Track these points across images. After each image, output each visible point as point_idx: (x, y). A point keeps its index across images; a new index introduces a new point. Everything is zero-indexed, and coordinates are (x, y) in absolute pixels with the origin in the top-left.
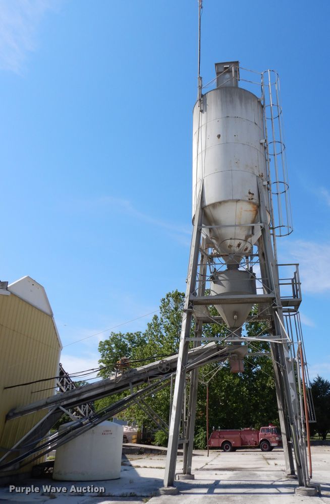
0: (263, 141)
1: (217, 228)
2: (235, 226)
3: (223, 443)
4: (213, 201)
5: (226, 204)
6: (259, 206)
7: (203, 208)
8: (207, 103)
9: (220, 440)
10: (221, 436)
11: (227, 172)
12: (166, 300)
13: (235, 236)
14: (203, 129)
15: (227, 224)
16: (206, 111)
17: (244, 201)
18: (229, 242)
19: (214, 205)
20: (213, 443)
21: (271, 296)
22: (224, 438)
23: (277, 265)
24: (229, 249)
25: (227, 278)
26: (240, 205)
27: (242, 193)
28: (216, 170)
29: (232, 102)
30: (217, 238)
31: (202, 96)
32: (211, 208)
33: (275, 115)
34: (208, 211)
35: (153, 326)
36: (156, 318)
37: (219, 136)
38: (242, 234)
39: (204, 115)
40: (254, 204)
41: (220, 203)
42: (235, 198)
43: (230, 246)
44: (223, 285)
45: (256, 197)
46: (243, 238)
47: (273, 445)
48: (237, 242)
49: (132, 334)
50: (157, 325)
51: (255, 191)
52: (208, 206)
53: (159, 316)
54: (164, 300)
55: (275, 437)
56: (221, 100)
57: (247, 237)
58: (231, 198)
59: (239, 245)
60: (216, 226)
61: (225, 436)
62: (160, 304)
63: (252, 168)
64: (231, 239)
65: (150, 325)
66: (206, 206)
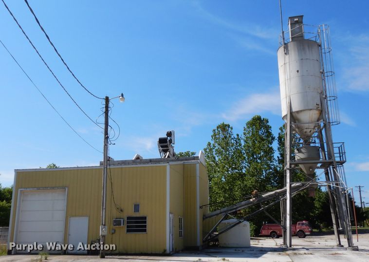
0: (322, 71)
2: (309, 123)
3: (271, 233)
4: (297, 110)
6: (322, 111)
7: (291, 113)
8: (289, 50)
9: (269, 231)
10: (270, 228)
11: (304, 93)
12: (216, 131)
13: (308, 127)
14: (287, 65)
15: (305, 122)
16: (288, 54)
17: (314, 109)
18: (305, 130)
19: (298, 112)
20: (264, 232)
21: (331, 161)
22: (271, 229)
23: (333, 143)
25: (306, 150)
26: (311, 112)
27: (312, 105)
28: (298, 91)
29: (304, 49)
30: (298, 128)
31: (285, 44)
32: (296, 114)
33: (327, 50)
34: (294, 114)
35: (208, 150)
36: (209, 144)
37: (298, 71)
38: (312, 126)
39: (287, 56)
40: (319, 110)
41: (301, 111)
43: (306, 132)
45: (320, 106)
46: (313, 128)
47: (307, 233)
48: (309, 130)
49: (183, 153)
50: (211, 150)
51: (319, 103)
53: (212, 142)
54: (214, 130)
55: (308, 229)
58: (307, 108)
59: (310, 131)
61: (272, 228)
62: (212, 134)
63: (317, 89)
64: (306, 128)
65: (205, 150)
66: (293, 112)
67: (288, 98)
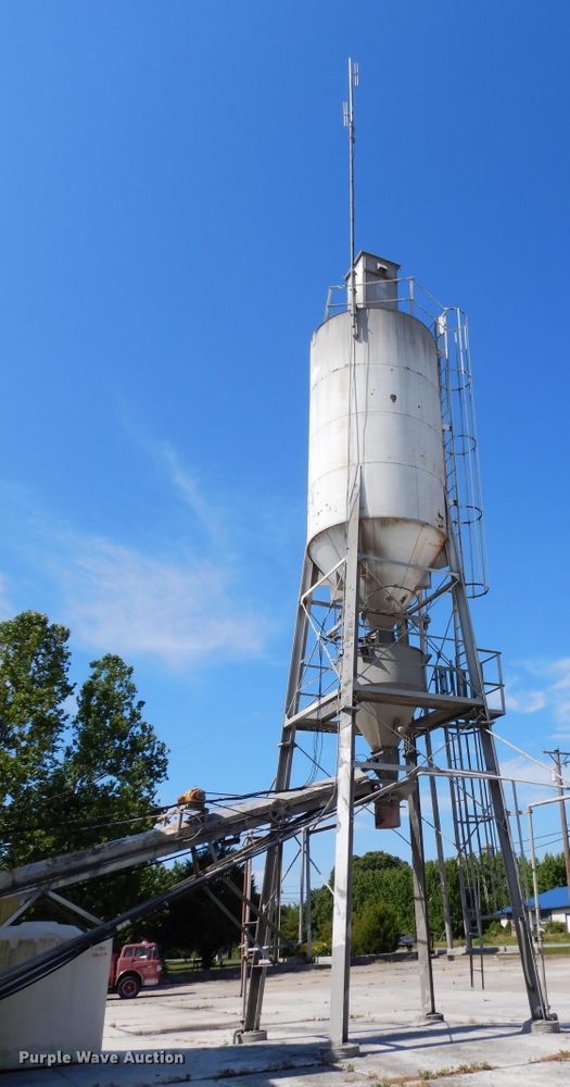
0: (446, 427)
1: (376, 561)
2: (409, 565)
4: (383, 513)
5: (406, 526)
7: (363, 520)
8: (369, 327)
11: (408, 469)
13: (401, 581)
15: (397, 559)
16: (366, 339)
17: (431, 526)
18: (390, 591)
19: (384, 521)
24: (388, 603)
25: (393, 657)
26: (424, 534)
27: (430, 513)
28: (390, 458)
29: (413, 343)
32: (377, 526)
34: (368, 527)
37: (394, 398)
38: (412, 579)
39: (361, 346)
40: (443, 535)
41: (397, 520)
42: (422, 519)
43: (390, 599)
44: (384, 668)
45: (444, 522)
46: (412, 589)
47: (148, 982)
48: (403, 593)
51: (443, 511)
52: (373, 519)
55: (155, 966)
56: (397, 334)
57: (419, 587)
58: (415, 517)
59: (404, 600)
60: (375, 558)
64: (395, 586)
66: (367, 519)
67: (353, 470)
